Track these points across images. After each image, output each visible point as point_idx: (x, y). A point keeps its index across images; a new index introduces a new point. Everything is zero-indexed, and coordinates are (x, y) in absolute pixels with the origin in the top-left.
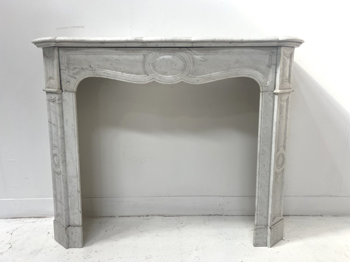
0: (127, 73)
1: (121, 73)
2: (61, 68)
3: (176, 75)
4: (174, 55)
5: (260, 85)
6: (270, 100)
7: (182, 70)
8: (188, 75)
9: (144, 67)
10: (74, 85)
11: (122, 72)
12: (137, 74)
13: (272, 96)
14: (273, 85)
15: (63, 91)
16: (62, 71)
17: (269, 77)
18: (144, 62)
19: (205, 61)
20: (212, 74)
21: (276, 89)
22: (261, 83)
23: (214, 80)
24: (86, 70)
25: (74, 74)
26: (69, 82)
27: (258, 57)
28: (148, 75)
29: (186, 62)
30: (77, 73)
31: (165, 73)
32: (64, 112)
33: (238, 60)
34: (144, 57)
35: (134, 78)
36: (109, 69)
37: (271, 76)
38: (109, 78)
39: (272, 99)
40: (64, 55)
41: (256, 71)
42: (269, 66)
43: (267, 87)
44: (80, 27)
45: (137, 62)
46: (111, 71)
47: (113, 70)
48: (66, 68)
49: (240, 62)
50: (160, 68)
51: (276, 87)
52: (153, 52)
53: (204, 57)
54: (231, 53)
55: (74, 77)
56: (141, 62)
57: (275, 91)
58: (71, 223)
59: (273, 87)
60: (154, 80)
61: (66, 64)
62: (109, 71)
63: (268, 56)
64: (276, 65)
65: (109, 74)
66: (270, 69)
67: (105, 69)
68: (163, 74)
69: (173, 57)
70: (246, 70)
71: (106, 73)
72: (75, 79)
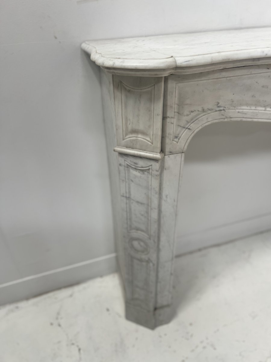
1: (264, 109)
2: (167, 114)
10: (185, 140)
11: (264, 107)
15: (166, 153)
16: (168, 120)
24: (209, 112)
25: (188, 122)
26: (177, 137)
30: (192, 121)
36: (247, 105)
38: (244, 119)
40: (175, 88)
46: (249, 108)
48: (175, 114)
55: (187, 128)
58: (158, 305)
61: (176, 105)
62: (245, 109)
65: (246, 114)
67: (240, 105)
71: (242, 113)
72: (189, 130)
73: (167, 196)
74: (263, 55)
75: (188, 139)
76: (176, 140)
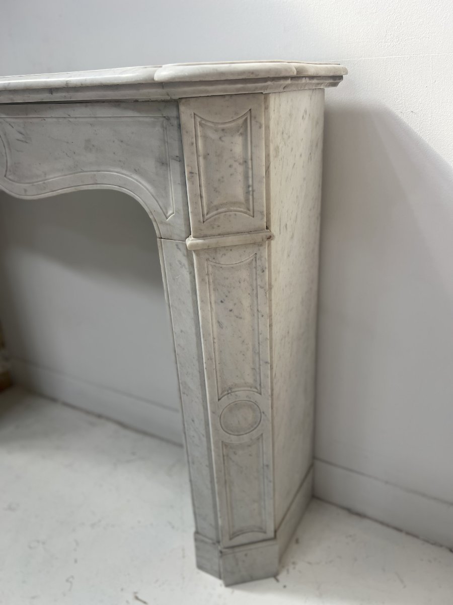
5: (151, 218)
6: (179, 262)
8: (6, 176)
13: (186, 253)
14: (182, 222)
17: (171, 197)
19: (26, 142)
22: (151, 212)
23: (55, 194)
27: (133, 133)
33: (89, 140)
37: (173, 195)
39: (185, 262)
41: (136, 177)
42: (164, 163)
43: (167, 224)
49: (93, 146)
53: (22, 130)
59: (184, 228)
63: (158, 129)
66: (168, 171)
70: (112, 170)
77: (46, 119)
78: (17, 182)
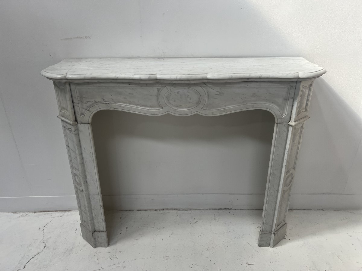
0: (141, 106)
1: (136, 106)
2: (74, 101)
3: (191, 108)
4: (189, 89)
5: (275, 117)
6: (284, 130)
7: (197, 103)
8: (203, 108)
9: (158, 100)
10: (88, 117)
11: (136, 105)
12: (151, 107)
13: (287, 127)
14: (289, 117)
15: (78, 122)
16: (75, 104)
18: (158, 96)
19: (221, 95)
20: (227, 107)
21: (291, 120)
22: (276, 116)
23: (230, 113)
24: (100, 103)
25: (88, 107)
26: (83, 114)
27: (275, 91)
28: (163, 108)
29: (201, 96)
30: (91, 106)
31: (180, 106)
32: (81, 142)
33: (255, 93)
34: (158, 91)
35: (148, 111)
37: (287, 109)
38: (123, 110)
39: (286, 130)
40: (76, 89)
41: (272, 104)
42: (286, 99)
43: (282, 119)
44: (86, 37)
45: (151, 96)
47: (126, 103)
48: (79, 101)
49: (256, 95)
50: (175, 101)
51: (292, 119)
52: (167, 87)
53: (219, 91)
54: (248, 87)
55: (88, 110)
56: (155, 95)
57: (290, 123)
58: (96, 229)
59: (289, 119)
60: (168, 112)
61: (78, 98)
62: (122, 104)
63: (286, 90)
64: (294, 99)
65: (124, 107)
66: (287, 102)
67: (119, 102)
68: (177, 107)
69: (188, 91)
70: (262, 103)
71: (121, 106)
72: (89, 111)
73: (84, 148)
74: (116, 78)
75: (90, 116)
76: (83, 116)
77: (234, 87)
78: (208, 110)
